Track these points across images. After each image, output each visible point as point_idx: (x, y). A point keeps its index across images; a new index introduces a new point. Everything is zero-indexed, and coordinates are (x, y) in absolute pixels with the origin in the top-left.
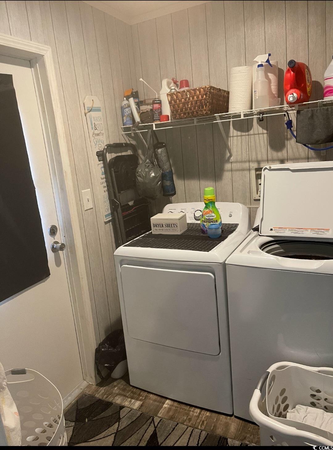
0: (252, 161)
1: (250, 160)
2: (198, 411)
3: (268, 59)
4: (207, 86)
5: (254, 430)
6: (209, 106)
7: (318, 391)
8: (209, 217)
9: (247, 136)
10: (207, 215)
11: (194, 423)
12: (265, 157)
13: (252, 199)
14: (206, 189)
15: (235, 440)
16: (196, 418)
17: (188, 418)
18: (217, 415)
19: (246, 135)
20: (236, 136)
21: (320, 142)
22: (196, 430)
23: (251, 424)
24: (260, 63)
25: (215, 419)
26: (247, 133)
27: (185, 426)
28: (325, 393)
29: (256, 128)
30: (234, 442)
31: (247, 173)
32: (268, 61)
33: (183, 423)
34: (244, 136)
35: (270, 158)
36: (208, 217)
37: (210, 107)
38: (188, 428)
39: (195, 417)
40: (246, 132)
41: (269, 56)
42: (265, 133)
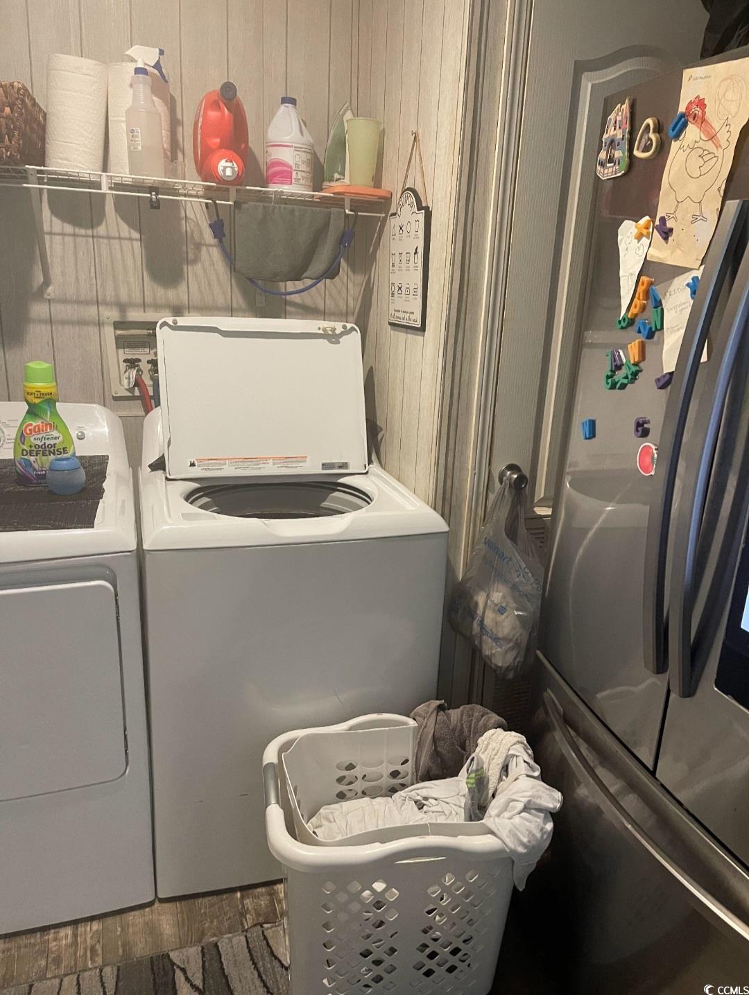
0: (106, 303)
1: (100, 300)
2: (68, 931)
3: (159, 61)
4: (16, 84)
5: (212, 909)
6: (18, 140)
7: (351, 767)
8: (43, 441)
9: (91, 239)
10: (35, 436)
11: (73, 963)
12: (137, 297)
13: (107, 397)
14: (31, 365)
15: (185, 947)
16: (71, 950)
17: (50, 959)
18: (118, 918)
19: (87, 236)
20: (59, 234)
21: (278, 278)
22: (87, 974)
23: (200, 900)
24: (140, 65)
25: (119, 929)
26: (90, 232)
27: (53, 980)
28: (364, 765)
29: (113, 222)
30: (185, 954)
31: (92, 330)
32: (157, 66)
33: (43, 978)
34: (82, 236)
35: (148, 300)
36: (40, 439)
37: (21, 142)
38: (62, 981)
39: (66, 950)
40: (86, 228)
41: (160, 54)
42: (136, 240)
